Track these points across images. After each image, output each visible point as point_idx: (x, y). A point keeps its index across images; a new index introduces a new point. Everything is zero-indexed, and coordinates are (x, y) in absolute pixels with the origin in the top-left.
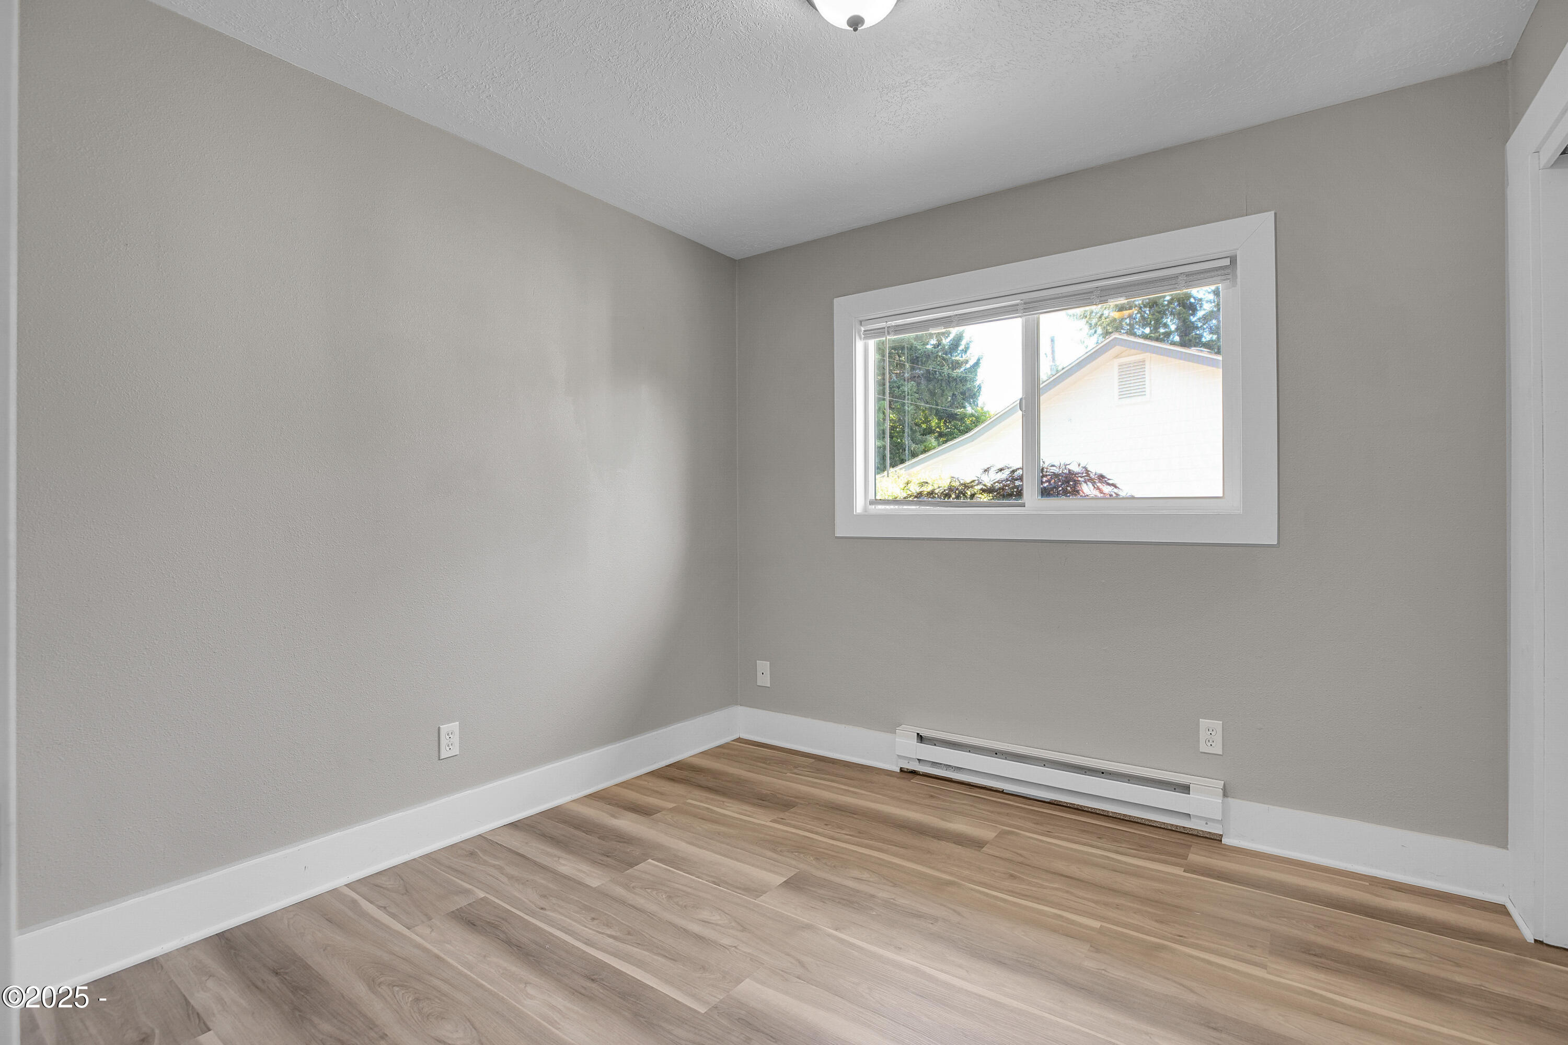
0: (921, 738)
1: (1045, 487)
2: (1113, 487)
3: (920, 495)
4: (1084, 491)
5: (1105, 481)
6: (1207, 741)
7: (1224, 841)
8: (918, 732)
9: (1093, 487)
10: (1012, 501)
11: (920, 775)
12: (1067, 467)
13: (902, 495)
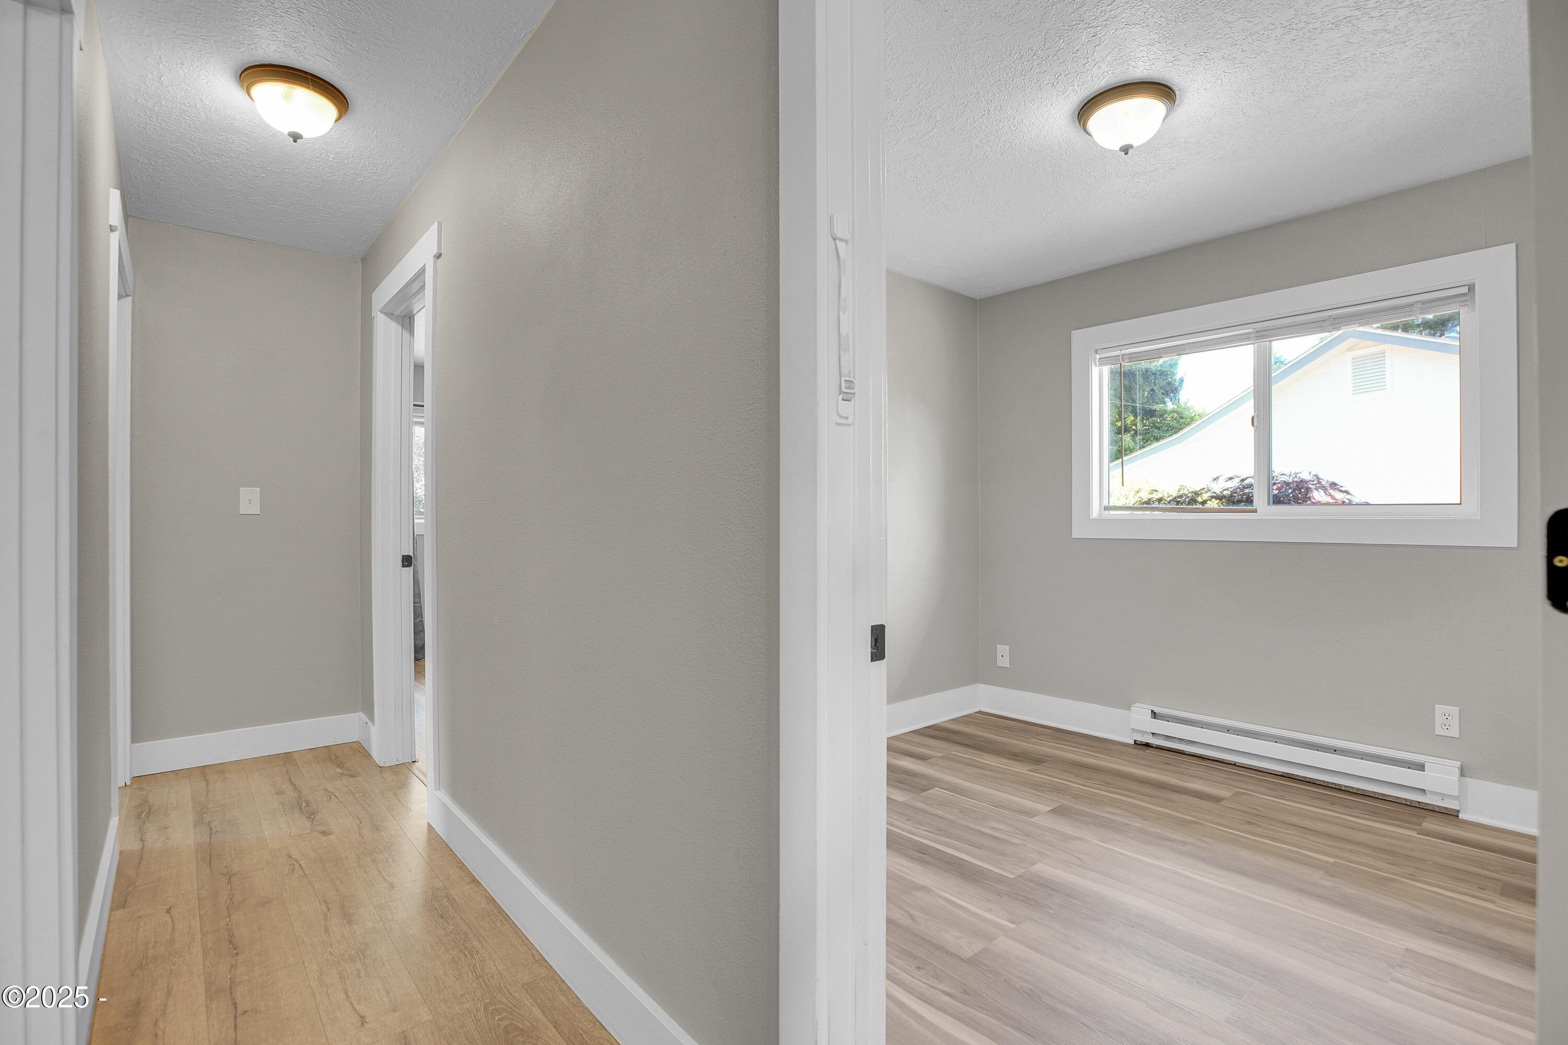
0: (1154, 715)
1: (1275, 495)
2: (1345, 494)
3: (1148, 502)
4: (1315, 497)
5: (1338, 488)
6: (1443, 726)
7: (1461, 816)
8: (1152, 709)
9: (1325, 494)
10: (1242, 507)
11: (1153, 747)
12: (1298, 475)
13: (1131, 502)
